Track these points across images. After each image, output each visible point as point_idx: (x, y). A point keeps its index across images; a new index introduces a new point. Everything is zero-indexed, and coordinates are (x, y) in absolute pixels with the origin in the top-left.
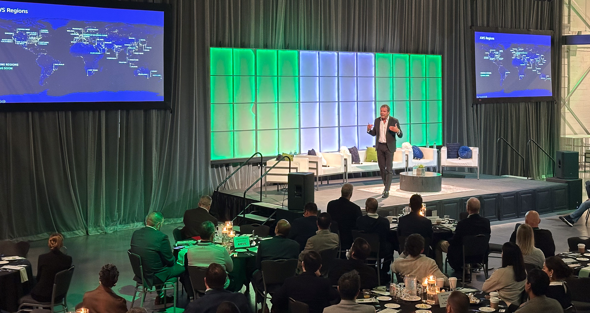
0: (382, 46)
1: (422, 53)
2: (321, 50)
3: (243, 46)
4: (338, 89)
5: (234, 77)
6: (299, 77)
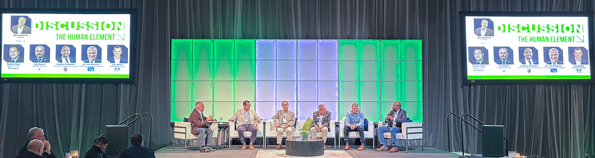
0: (348, 34)
3: (203, 38)
4: (297, 70)
5: (193, 61)
6: (255, 60)
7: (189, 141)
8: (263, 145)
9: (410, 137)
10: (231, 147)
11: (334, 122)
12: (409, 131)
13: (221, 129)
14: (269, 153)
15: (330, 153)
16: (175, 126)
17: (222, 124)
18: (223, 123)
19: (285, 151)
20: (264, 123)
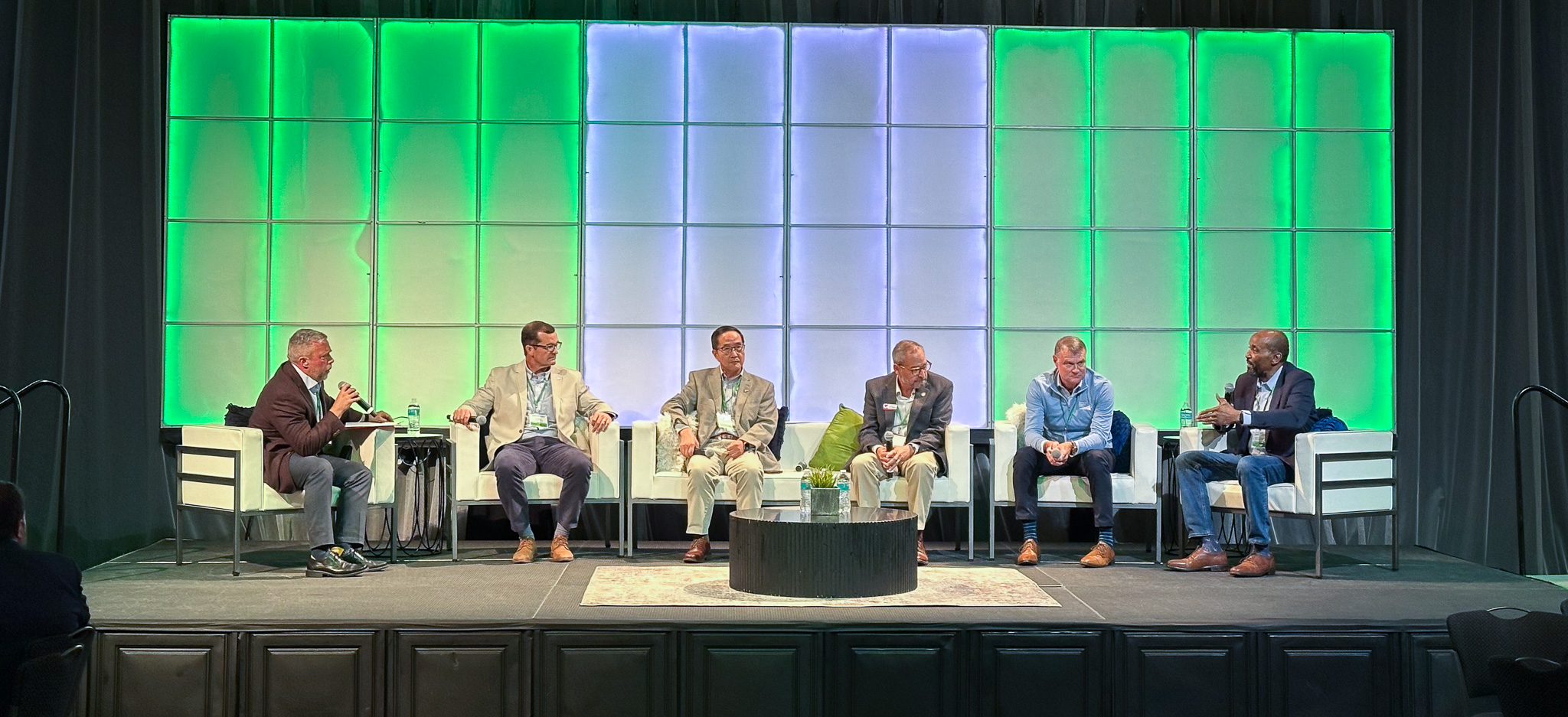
3: (322, 10)
4: (787, 175)
5: (276, 123)
6: (583, 123)
7: (251, 518)
8: (617, 539)
9: (1336, 503)
10: (459, 551)
11: (966, 428)
12: (1332, 472)
13: (411, 462)
14: (646, 581)
15: (946, 581)
16: (184, 444)
17: (418, 434)
18: (423, 430)
19: (728, 569)
20: (626, 434)
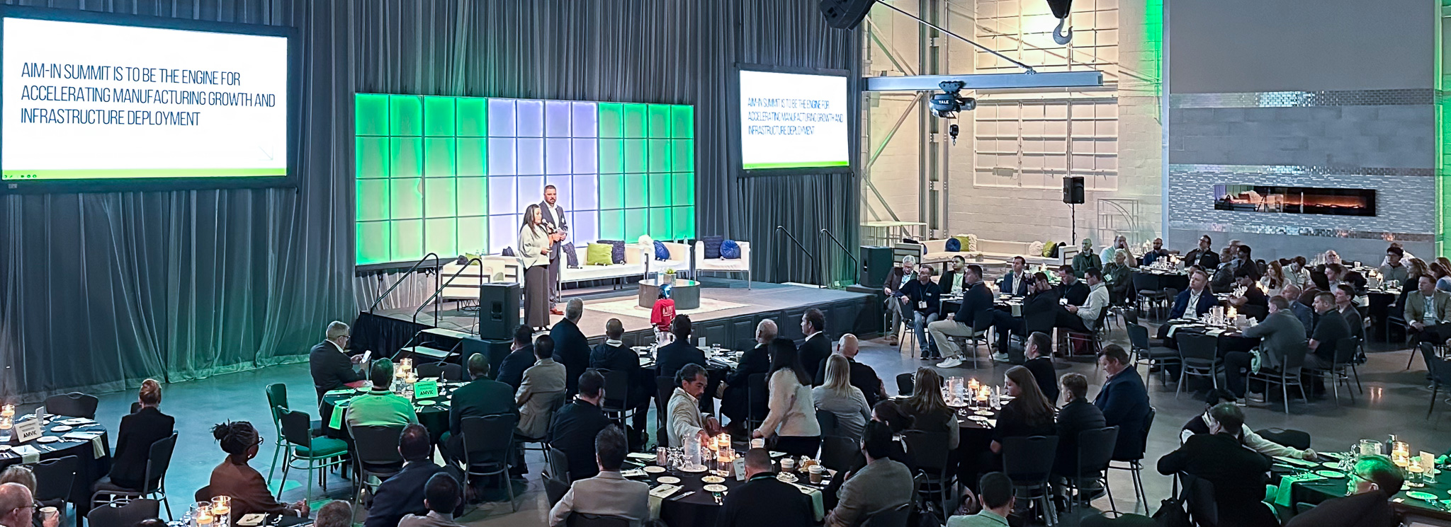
0: (607, 93)
1: (665, 103)
2: (519, 97)
3: (404, 92)
4: (545, 156)
5: (391, 138)
6: (488, 137)
